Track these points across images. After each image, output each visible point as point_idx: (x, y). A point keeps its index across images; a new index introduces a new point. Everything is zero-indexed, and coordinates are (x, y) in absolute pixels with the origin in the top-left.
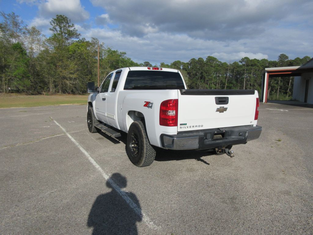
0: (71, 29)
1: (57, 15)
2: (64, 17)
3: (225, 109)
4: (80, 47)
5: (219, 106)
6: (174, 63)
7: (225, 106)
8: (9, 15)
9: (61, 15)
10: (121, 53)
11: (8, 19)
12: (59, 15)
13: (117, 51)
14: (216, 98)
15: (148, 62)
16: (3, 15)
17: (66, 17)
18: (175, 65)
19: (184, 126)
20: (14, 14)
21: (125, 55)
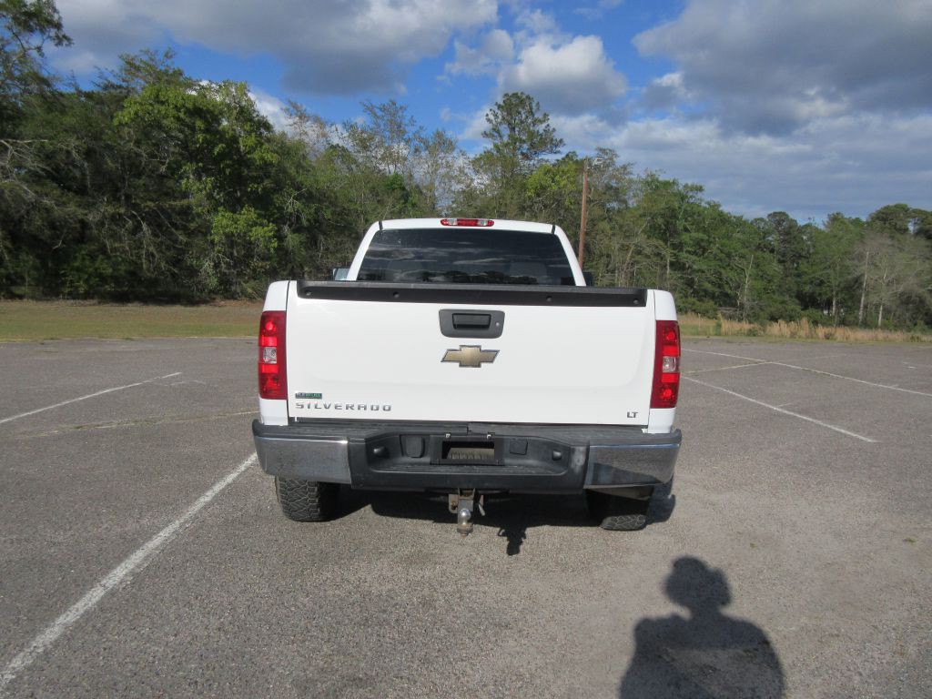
0: (541, 128)
1: (506, 95)
2: (524, 97)
3: (490, 357)
4: (557, 178)
5: (455, 343)
6: (879, 212)
7: (487, 344)
8: (383, 109)
9: (515, 92)
10: (686, 186)
11: (382, 118)
12: (510, 94)
13: (673, 182)
14: (442, 313)
15: (784, 214)
16: (369, 109)
17: (528, 97)
18: (884, 220)
19: (313, 402)
20: (394, 104)
21: (699, 195)
